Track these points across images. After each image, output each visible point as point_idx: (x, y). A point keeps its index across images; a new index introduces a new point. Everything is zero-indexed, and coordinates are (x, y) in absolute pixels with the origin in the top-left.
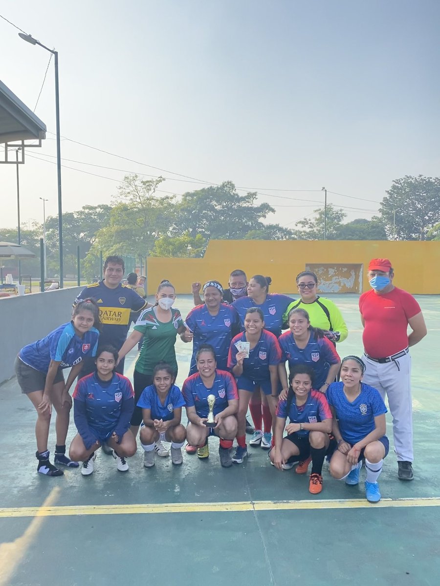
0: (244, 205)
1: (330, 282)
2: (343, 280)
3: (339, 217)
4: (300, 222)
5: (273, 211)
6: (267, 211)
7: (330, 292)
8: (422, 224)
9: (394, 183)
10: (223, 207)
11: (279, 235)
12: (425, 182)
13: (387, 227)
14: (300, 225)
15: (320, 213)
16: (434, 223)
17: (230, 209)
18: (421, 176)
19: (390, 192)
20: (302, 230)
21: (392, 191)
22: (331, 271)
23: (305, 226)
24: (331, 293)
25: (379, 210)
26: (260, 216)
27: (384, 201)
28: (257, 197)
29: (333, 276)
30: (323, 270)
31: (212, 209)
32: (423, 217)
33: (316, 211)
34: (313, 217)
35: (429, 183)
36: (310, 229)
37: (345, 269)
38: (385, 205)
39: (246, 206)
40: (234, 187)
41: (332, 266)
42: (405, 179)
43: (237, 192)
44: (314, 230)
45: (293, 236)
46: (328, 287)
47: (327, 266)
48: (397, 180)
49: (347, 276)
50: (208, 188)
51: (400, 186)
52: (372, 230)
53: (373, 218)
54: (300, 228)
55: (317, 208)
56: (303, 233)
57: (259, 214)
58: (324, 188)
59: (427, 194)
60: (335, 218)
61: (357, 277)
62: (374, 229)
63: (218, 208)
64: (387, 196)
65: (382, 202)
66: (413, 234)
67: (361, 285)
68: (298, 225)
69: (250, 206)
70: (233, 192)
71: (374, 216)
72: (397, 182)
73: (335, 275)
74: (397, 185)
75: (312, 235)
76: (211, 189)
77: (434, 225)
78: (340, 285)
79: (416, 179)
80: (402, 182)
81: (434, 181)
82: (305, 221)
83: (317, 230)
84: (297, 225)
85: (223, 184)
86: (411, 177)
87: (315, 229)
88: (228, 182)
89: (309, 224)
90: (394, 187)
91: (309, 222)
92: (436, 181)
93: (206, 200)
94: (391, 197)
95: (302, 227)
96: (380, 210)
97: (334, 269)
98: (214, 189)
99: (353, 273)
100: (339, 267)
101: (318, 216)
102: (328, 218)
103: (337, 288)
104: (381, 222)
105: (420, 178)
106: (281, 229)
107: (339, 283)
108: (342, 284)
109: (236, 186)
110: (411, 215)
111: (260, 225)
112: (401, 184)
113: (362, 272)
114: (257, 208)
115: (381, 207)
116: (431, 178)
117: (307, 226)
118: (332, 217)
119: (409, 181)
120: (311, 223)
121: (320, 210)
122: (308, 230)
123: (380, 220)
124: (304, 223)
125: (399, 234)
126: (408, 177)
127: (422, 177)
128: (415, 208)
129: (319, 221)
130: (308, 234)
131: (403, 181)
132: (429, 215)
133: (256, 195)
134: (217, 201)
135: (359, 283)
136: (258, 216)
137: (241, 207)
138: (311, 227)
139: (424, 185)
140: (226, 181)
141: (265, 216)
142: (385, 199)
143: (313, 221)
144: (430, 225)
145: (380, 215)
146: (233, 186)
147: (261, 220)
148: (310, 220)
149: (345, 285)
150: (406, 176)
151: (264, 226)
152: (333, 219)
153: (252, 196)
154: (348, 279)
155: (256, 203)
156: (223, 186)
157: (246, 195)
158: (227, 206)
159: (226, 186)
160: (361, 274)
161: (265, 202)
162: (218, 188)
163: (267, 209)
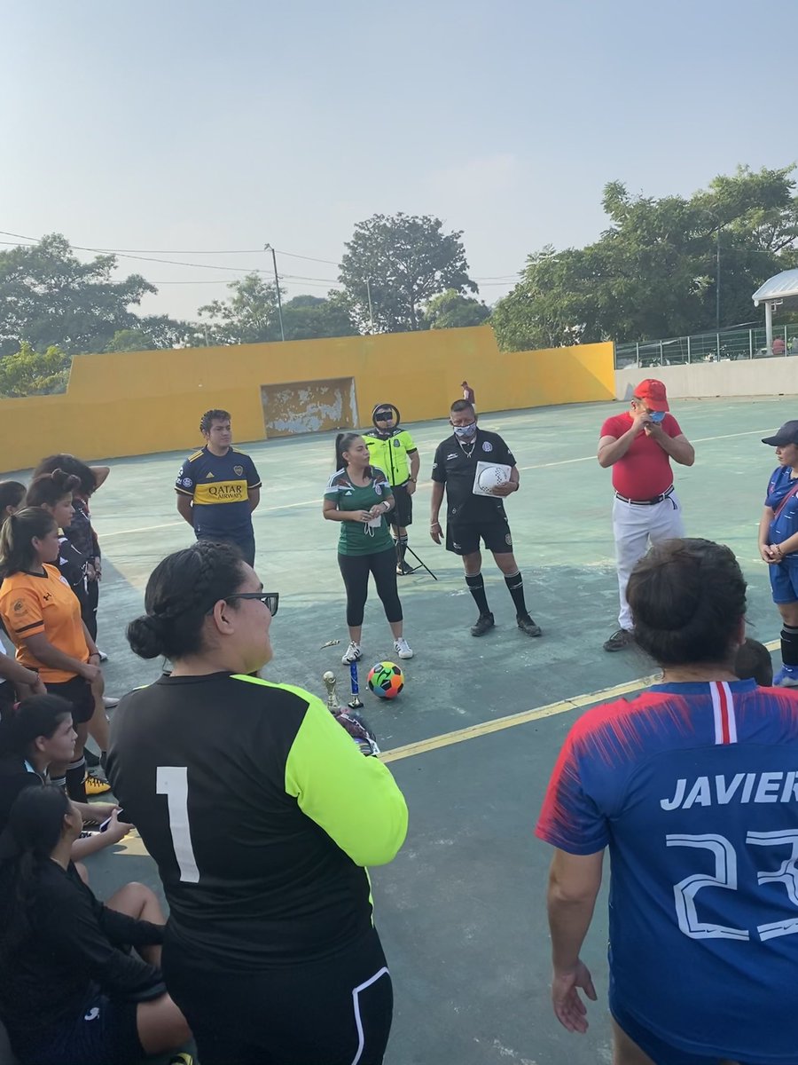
0: (93, 282)
1: (304, 414)
2: (324, 408)
3: (276, 293)
4: (206, 308)
5: (153, 289)
6: (141, 290)
7: (305, 431)
8: (410, 299)
9: (357, 228)
10: (50, 288)
11: (171, 335)
12: (407, 225)
13: (357, 308)
14: (206, 314)
15: (239, 289)
16: (430, 295)
17: (66, 290)
18: (400, 214)
19: (352, 244)
20: (211, 322)
21: (355, 243)
22: (303, 395)
23: (217, 316)
24: (307, 433)
25: (339, 278)
26: (127, 302)
27: (344, 261)
28: (116, 264)
29: (306, 403)
30: (290, 394)
31: (27, 292)
32: (409, 287)
33: (231, 286)
34: (227, 297)
35: (414, 227)
36: (228, 321)
37: (325, 390)
38: (347, 269)
39: (97, 282)
40: (68, 246)
41: (303, 385)
42: (373, 219)
43: (76, 255)
44: (232, 323)
45: (196, 335)
46: (302, 422)
47: (295, 387)
48: (362, 223)
49: (330, 400)
50: (14, 251)
51: (367, 233)
52: (333, 314)
53: (329, 294)
54: (206, 319)
55: (233, 280)
56: (213, 329)
57: (125, 298)
58: (268, 245)
59: (412, 246)
60: (267, 298)
61: (346, 401)
62: (336, 314)
63: (40, 289)
64: (348, 252)
65: (341, 263)
66: (400, 318)
67: (354, 412)
68: (203, 313)
69: (105, 282)
70: (67, 255)
71: (332, 290)
72: (362, 225)
73: (311, 402)
74: (363, 231)
75: (229, 330)
76: (19, 252)
77: (431, 299)
78: (320, 418)
79: (393, 221)
80: (370, 226)
81: (420, 222)
82: (214, 305)
83: (239, 321)
84: (200, 315)
85: (45, 242)
86: (384, 217)
87: (235, 320)
88: (55, 238)
89: (223, 311)
90: (357, 235)
91: (223, 307)
92: (425, 223)
93: (10, 274)
94: (354, 254)
95: (211, 317)
96: (342, 279)
97: (307, 390)
98: (26, 253)
99: (339, 396)
100: (314, 386)
101: (236, 295)
102: (255, 298)
103: (316, 424)
104: (345, 299)
105: (400, 218)
106: (172, 324)
107: (319, 414)
108: (324, 416)
109: (70, 244)
110: (391, 283)
111: (133, 319)
112: (368, 229)
113: (355, 391)
114: (118, 286)
115: (341, 272)
116: (417, 217)
117: (219, 314)
118: (261, 295)
119: (382, 223)
120: (225, 309)
121: (238, 282)
122: (223, 322)
123: (343, 297)
124: (213, 309)
125: (376, 320)
126: (378, 217)
127: (403, 216)
128: (396, 272)
129: (240, 304)
130: (224, 329)
131: (372, 224)
132: (418, 282)
133: (114, 260)
134: (37, 277)
135: (352, 411)
136: (124, 300)
137: (88, 285)
138: (226, 316)
139: (406, 229)
140: (50, 234)
141: (138, 301)
142: (346, 258)
143: (229, 305)
144: (423, 300)
145: (342, 288)
146: (65, 244)
147: (131, 308)
148: (223, 304)
149: (328, 416)
150: (375, 215)
151: (139, 321)
152: (263, 300)
153: (105, 262)
154: (332, 406)
155: (118, 276)
156: (46, 244)
157: (95, 260)
158: (57, 286)
159: (51, 244)
160: (352, 395)
161: (135, 273)
162: (35, 251)
163: (140, 287)
